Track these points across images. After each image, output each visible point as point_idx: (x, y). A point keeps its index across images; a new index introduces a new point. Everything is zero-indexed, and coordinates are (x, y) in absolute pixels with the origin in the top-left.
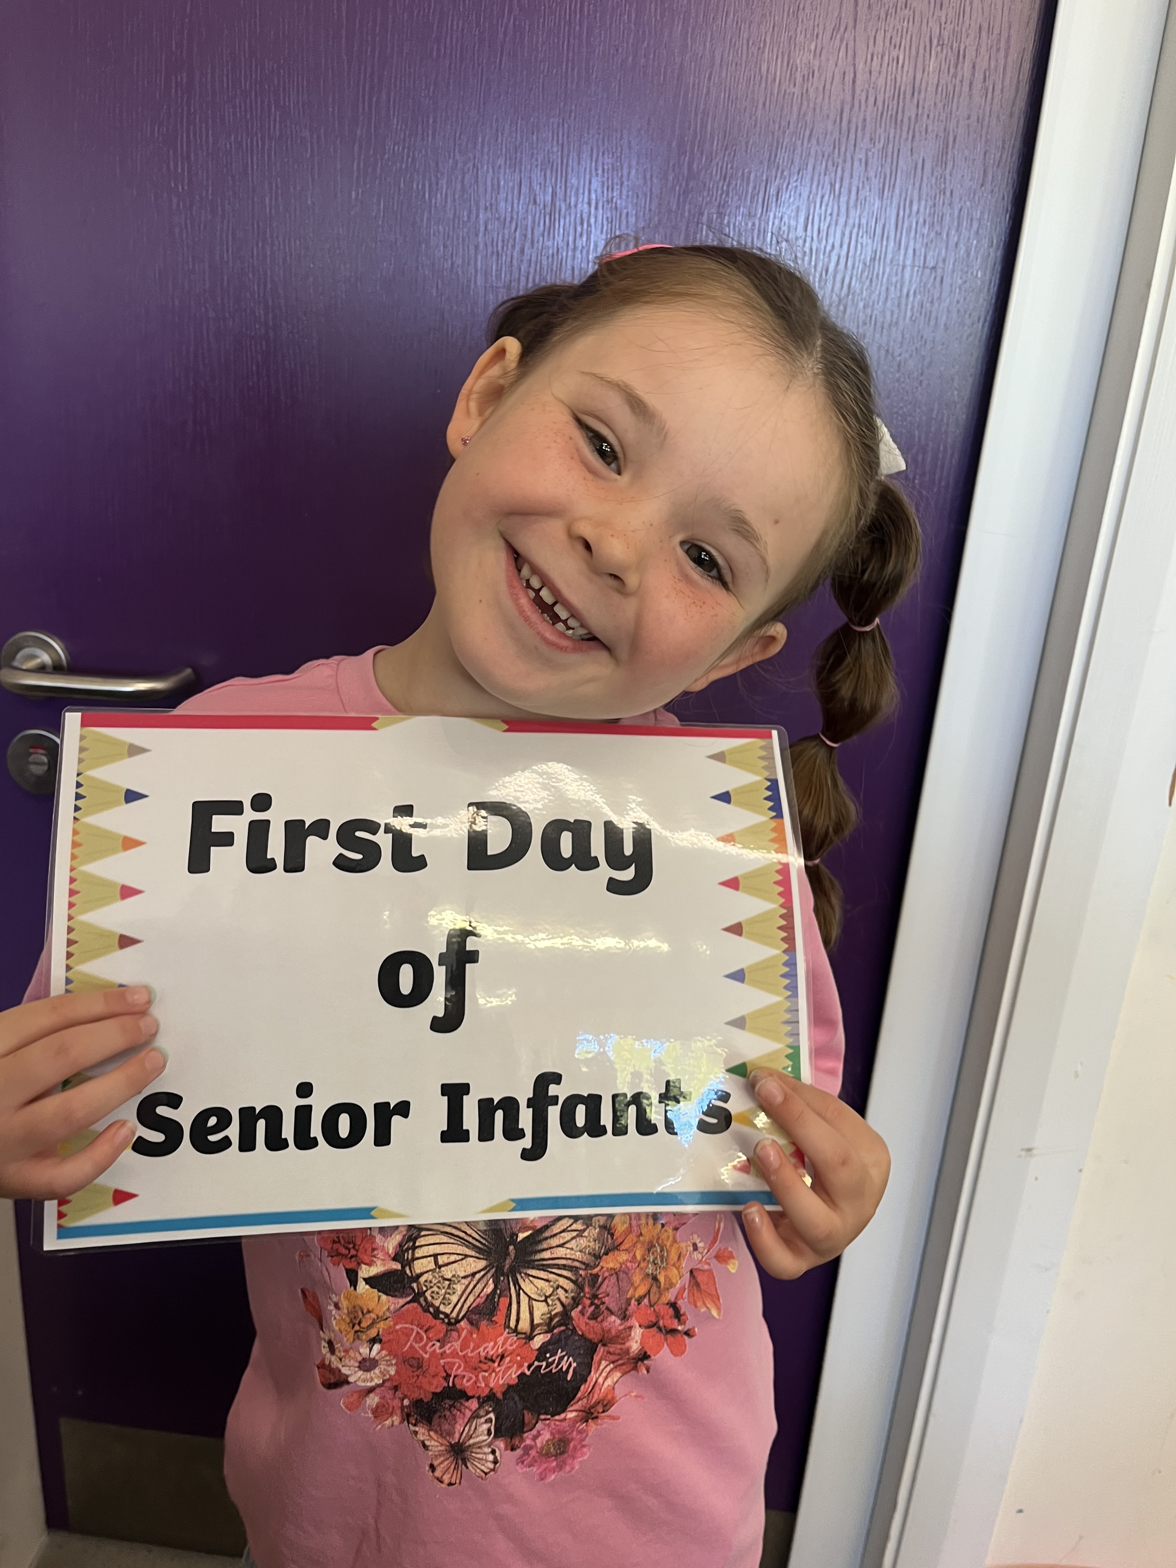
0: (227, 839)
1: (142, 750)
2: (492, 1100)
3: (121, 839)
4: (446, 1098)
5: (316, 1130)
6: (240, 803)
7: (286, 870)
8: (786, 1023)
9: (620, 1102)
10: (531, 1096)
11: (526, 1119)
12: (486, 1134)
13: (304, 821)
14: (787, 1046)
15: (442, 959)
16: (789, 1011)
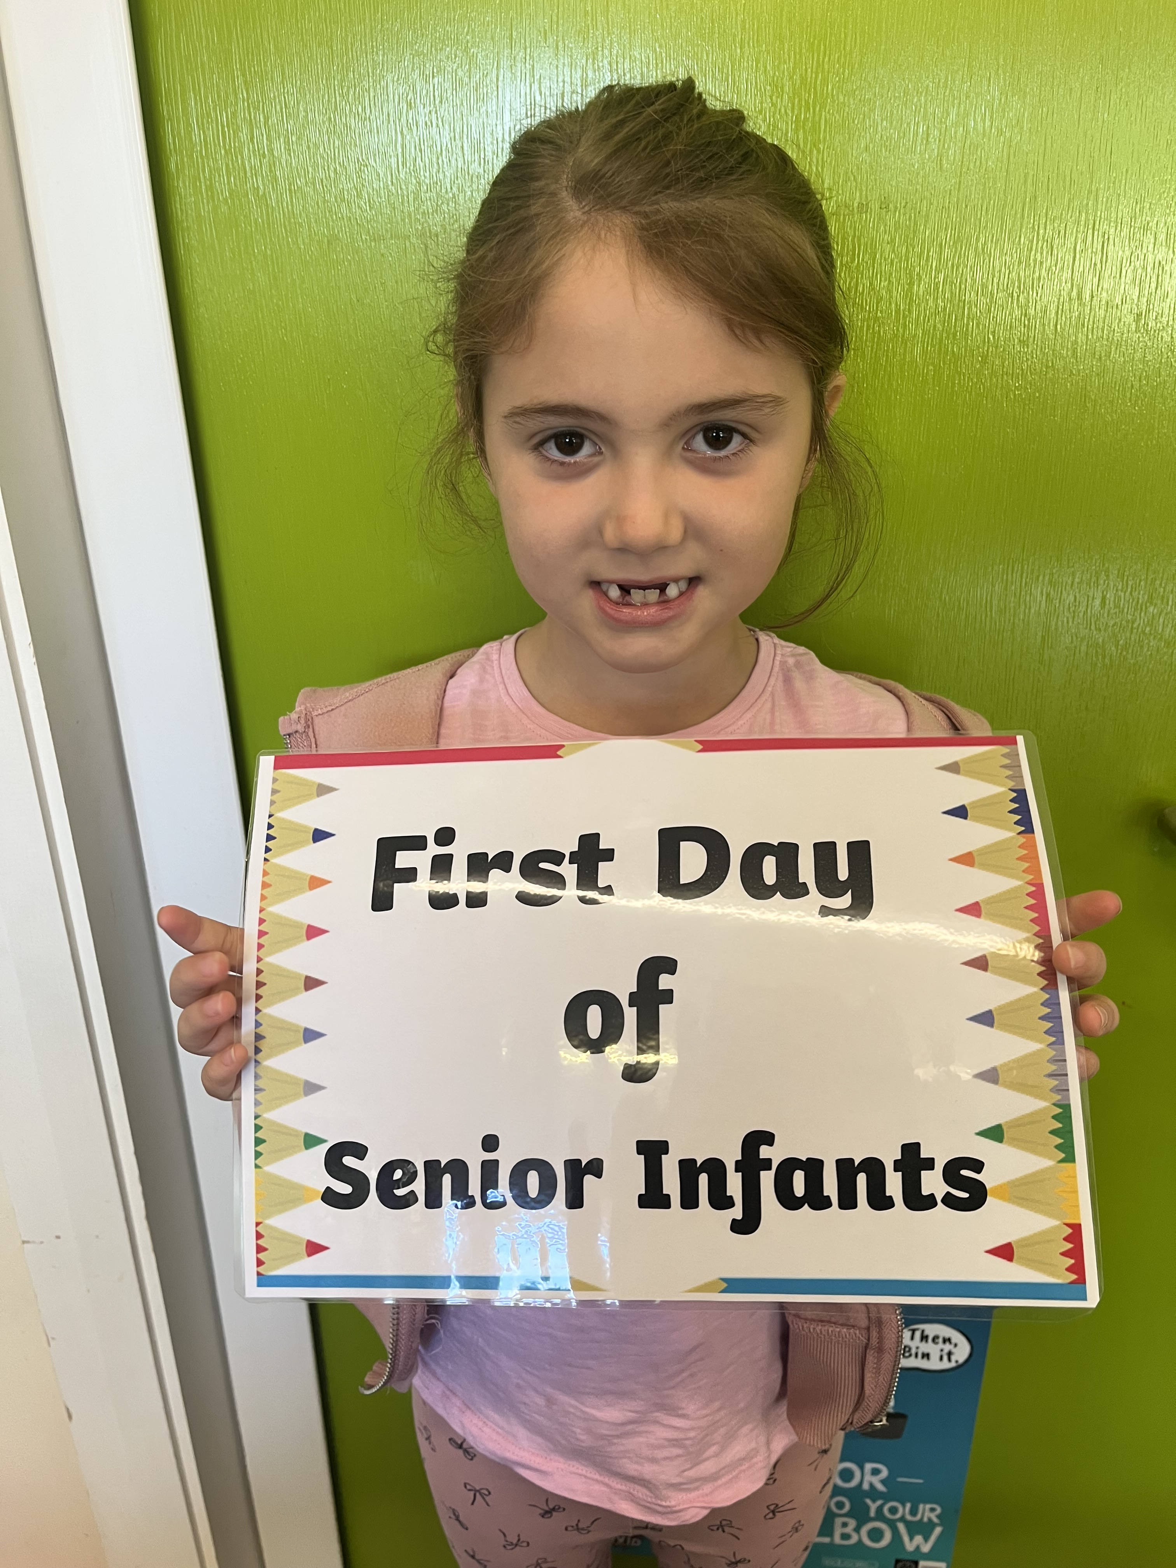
0: (410, 875)
1: (331, 790)
2: (694, 1161)
3: (308, 878)
4: (642, 1158)
5: (504, 1186)
6: (424, 838)
7: (468, 906)
8: (1051, 1075)
9: (846, 1169)
10: (740, 1158)
11: (734, 1185)
12: (689, 1201)
13: (487, 854)
14: (1054, 1104)
15: (633, 999)
16: (1053, 1061)
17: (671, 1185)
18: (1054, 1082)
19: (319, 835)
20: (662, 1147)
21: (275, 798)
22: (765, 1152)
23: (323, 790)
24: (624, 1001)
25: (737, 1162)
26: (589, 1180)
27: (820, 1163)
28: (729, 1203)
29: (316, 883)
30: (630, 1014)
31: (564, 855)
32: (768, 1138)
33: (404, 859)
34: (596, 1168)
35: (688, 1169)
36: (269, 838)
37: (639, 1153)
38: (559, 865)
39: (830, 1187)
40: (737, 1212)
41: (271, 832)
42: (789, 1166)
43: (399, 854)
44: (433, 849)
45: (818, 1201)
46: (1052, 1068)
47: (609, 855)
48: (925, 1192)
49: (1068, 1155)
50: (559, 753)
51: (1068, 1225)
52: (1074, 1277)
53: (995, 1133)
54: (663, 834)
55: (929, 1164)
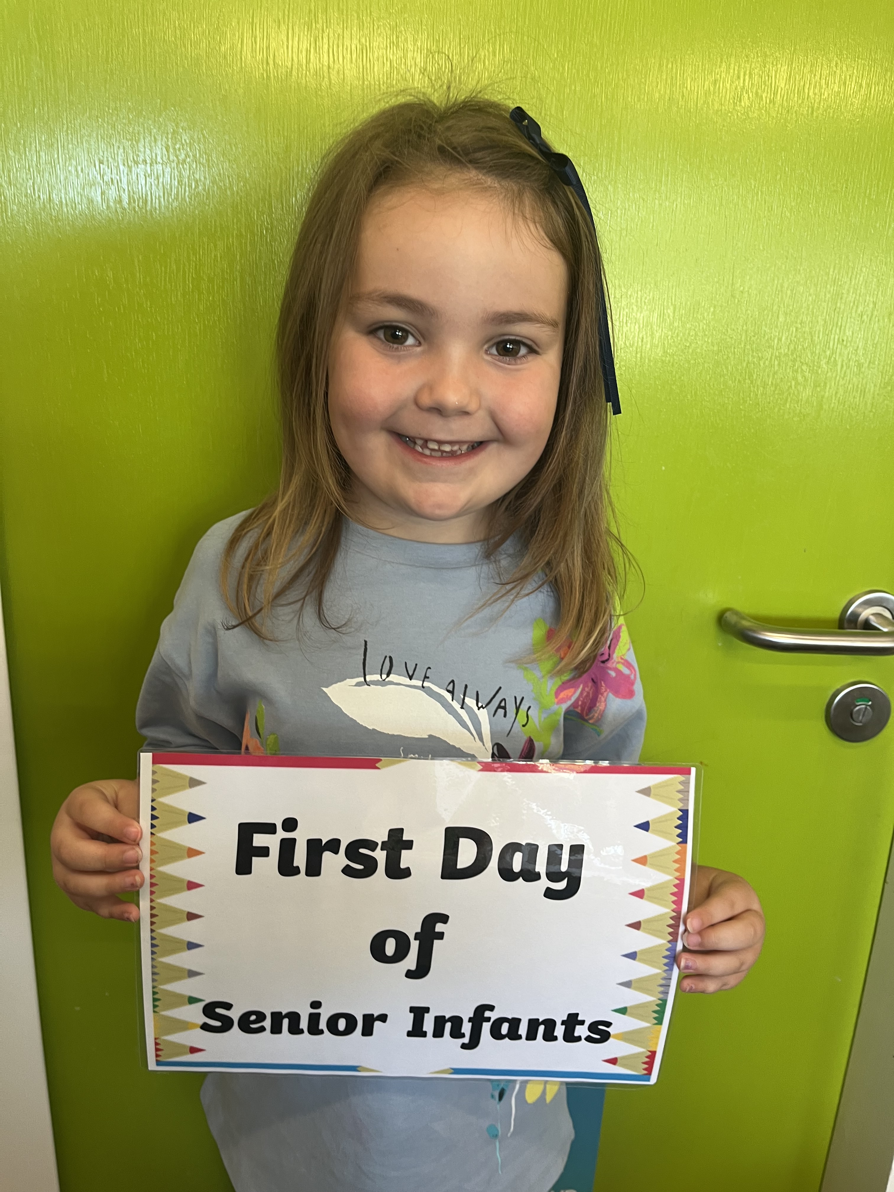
0: (264, 852)
1: (200, 783)
2: (444, 1017)
3: (186, 849)
4: (412, 1014)
5: (323, 1025)
6: (274, 825)
7: (308, 874)
8: (661, 986)
9: (533, 1024)
10: (472, 1016)
11: (467, 1028)
12: (438, 1033)
13: (320, 840)
14: (659, 999)
15: (417, 936)
16: (664, 979)
17: (429, 1025)
18: (662, 989)
19: (193, 818)
20: (427, 1010)
21: (155, 786)
22: (487, 1014)
23: (194, 783)
24: (411, 937)
25: (470, 1018)
26: (377, 1024)
27: (520, 1020)
28: (463, 1036)
29: (192, 853)
30: (415, 945)
31: (377, 844)
32: (491, 1008)
33: (259, 840)
34: (383, 1018)
35: (440, 1022)
36: (153, 817)
37: (411, 1012)
38: (373, 850)
39: (523, 1030)
40: (466, 1040)
41: (154, 813)
42: (500, 1021)
43: (256, 837)
44: (282, 834)
45: (514, 1035)
46: (663, 982)
47: (409, 845)
48: (576, 1034)
49: (659, 1021)
50: (377, 765)
51: (650, 1051)
52: (646, 1072)
53: (623, 1011)
54: (448, 830)
55: (582, 1023)
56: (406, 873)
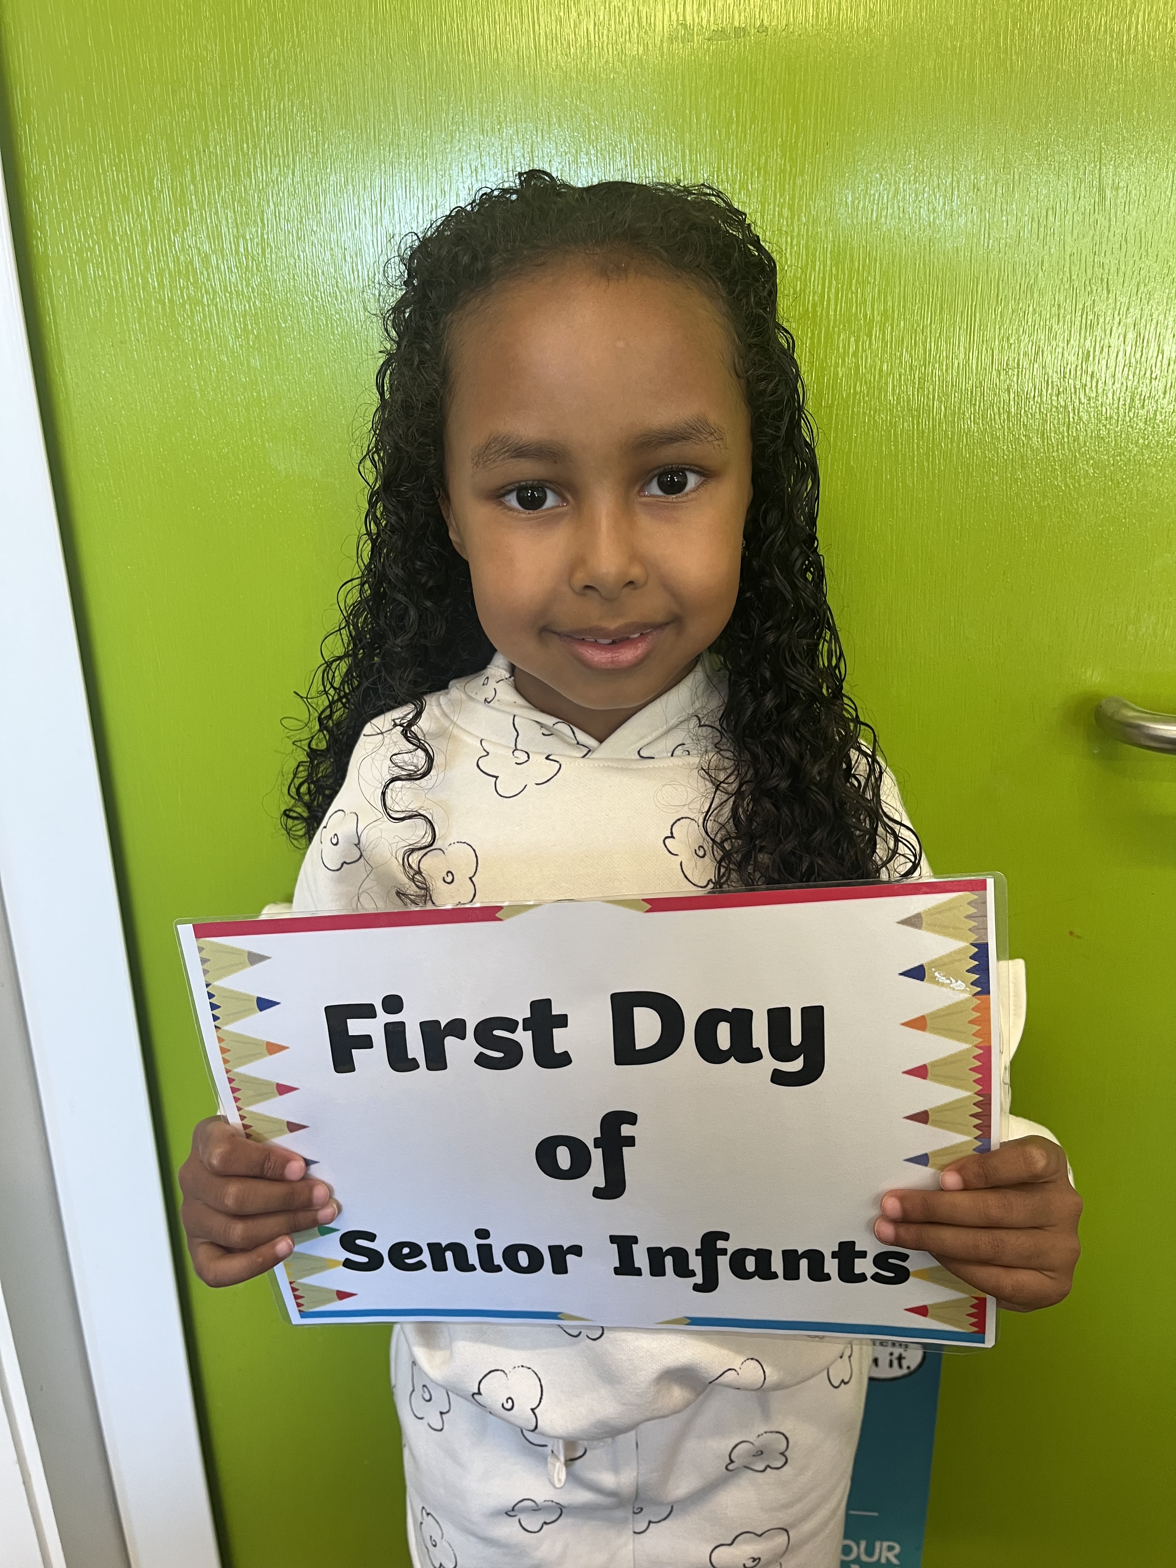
0: (365, 1042)
2: (660, 1248)
3: (264, 1044)
4: (615, 1245)
5: (498, 1260)
6: (372, 1006)
7: (430, 1067)
9: (791, 1257)
10: (699, 1247)
11: (695, 1263)
12: (657, 1270)
13: (438, 1022)
15: (597, 1143)
17: (641, 1260)
19: (264, 1004)
20: (634, 1239)
21: (207, 966)
22: (720, 1244)
23: (255, 958)
24: (591, 1145)
25: (697, 1250)
27: (770, 1252)
28: (693, 1274)
29: (273, 1048)
30: (597, 1155)
31: (517, 1023)
32: (725, 1237)
33: (356, 1027)
34: (577, 1250)
35: (656, 1256)
36: (214, 1007)
37: (612, 1243)
38: (513, 1031)
39: (777, 1265)
40: (698, 1280)
41: (213, 1001)
42: (741, 1253)
43: (351, 1023)
44: (383, 1017)
45: (765, 1272)
48: (857, 1271)
52: (976, 1329)
54: (616, 999)
55: (863, 1254)
56: (564, 1060)
